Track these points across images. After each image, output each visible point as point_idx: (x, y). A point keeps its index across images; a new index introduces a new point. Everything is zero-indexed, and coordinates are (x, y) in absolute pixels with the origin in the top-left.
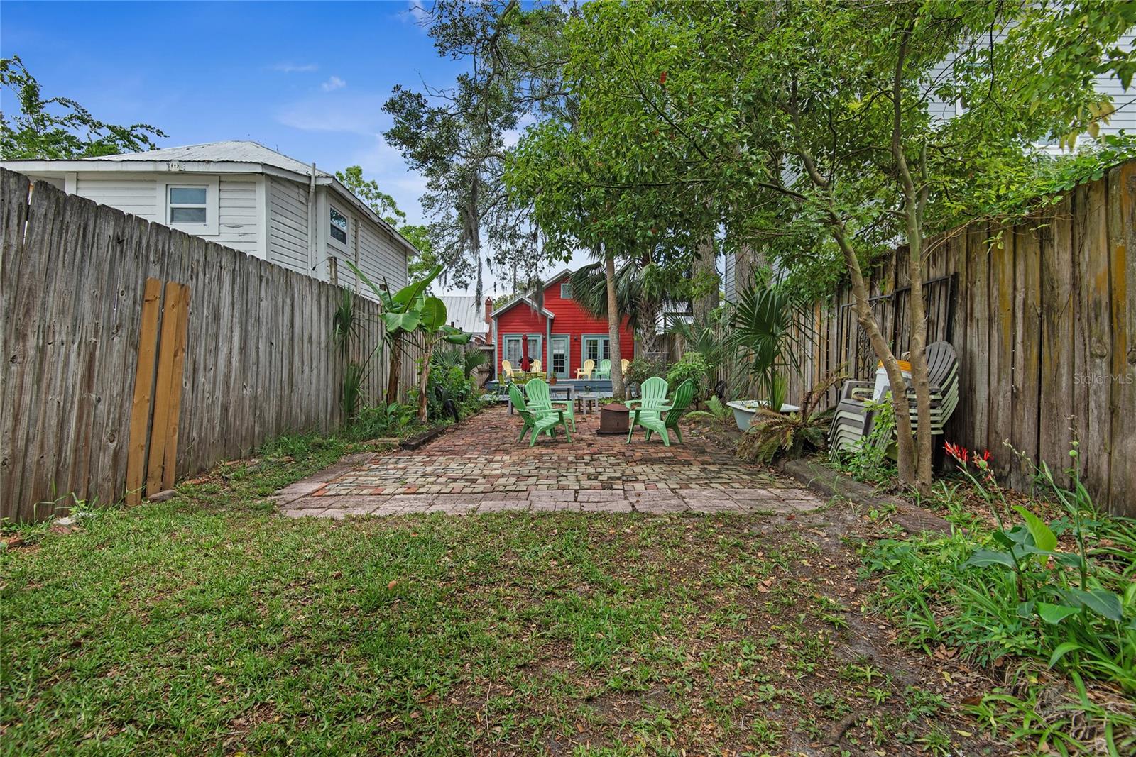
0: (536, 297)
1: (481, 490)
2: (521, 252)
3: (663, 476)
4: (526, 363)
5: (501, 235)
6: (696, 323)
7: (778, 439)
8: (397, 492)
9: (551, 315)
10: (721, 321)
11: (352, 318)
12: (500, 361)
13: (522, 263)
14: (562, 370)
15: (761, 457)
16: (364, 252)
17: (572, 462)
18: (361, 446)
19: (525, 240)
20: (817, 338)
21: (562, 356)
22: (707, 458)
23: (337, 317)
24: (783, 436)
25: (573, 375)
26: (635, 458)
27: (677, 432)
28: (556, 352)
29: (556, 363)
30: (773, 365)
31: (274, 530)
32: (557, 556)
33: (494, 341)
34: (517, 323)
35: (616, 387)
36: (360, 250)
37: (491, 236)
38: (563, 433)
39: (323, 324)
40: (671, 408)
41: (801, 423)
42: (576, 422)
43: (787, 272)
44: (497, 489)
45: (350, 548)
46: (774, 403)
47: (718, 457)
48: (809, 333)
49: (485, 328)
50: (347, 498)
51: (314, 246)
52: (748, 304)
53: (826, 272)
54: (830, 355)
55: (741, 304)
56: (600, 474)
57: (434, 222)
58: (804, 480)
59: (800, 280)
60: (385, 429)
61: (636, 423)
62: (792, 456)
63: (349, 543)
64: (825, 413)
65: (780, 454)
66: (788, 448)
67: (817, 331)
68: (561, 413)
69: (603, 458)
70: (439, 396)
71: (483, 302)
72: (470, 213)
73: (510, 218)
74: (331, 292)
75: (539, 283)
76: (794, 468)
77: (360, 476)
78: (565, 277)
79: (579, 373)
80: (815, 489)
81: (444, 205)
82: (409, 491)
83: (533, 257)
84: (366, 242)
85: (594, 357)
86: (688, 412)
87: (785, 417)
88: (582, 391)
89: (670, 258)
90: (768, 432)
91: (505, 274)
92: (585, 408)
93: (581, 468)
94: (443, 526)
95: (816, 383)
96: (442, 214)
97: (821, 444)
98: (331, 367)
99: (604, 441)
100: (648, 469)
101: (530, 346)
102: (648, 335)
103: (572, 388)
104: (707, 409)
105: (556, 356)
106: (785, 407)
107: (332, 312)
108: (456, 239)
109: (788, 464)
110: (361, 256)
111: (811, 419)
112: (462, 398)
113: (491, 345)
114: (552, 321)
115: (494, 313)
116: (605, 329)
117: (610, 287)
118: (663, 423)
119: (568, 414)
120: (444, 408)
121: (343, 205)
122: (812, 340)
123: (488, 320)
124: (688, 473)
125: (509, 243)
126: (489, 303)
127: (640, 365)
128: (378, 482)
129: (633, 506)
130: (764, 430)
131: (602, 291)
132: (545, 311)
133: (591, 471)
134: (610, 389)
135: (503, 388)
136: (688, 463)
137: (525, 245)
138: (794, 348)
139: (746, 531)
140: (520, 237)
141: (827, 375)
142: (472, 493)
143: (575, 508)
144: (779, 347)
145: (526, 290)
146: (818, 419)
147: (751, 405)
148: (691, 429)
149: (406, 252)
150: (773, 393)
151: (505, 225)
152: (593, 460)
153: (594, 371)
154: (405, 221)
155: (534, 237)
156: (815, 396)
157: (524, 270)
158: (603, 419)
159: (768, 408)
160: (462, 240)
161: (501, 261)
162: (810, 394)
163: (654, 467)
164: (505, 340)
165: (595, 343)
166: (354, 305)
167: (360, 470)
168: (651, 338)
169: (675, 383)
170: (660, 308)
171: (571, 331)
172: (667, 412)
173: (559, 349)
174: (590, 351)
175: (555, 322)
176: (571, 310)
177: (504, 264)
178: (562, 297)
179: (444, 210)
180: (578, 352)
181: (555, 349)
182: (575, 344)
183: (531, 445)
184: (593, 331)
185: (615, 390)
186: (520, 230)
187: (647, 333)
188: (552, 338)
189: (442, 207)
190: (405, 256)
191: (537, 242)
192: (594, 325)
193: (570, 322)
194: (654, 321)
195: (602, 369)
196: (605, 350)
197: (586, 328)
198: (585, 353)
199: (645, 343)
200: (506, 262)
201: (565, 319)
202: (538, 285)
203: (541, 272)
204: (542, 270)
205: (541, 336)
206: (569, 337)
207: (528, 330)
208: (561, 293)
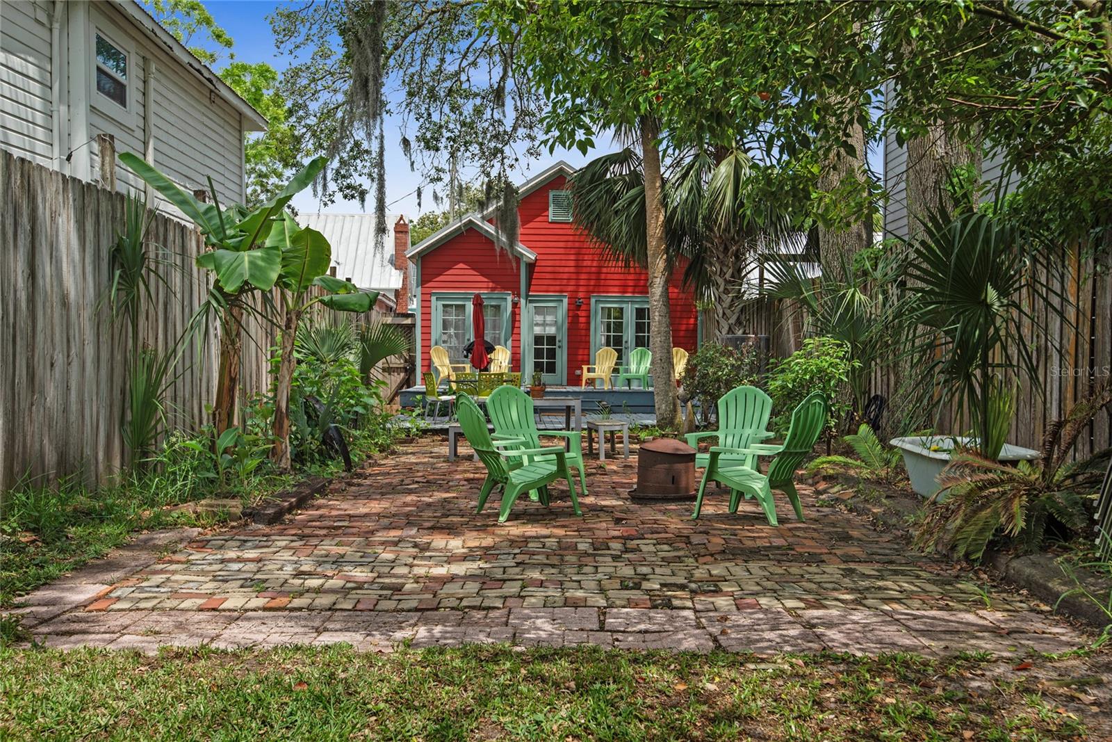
0: (503, 219)
1: (414, 604)
2: (471, 125)
3: (769, 584)
4: (479, 352)
5: (432, 90)
6: (826, 276)
7: (996, 514)
8: (249, 606)
9: (531, 256)
10: (878, 274)
11: (144, 258)
12: (427, 347)
13: (475, 148)
14: (551, 368)
15: (962, 550)
16: (160, 123)
17: (586, 554)
18: (168, 514)
19: (478, 101)
20: (1071, 313)
21: (552, 339)
22: (853, 550)
23: (117, 255)
24: (1006, 508)
25: (574, 380)
26: (712, 548)
27: (792, 496)
28: (538, 330)
29: (538, 353)
30: (985, 365)
31: (29, 672)
32: (579, 731)
33: (414, 305)
34: (461, 270)
35: (661, 406)
36: (153, 119)
37: (411, 94)
38: (564, 495)
39: (89, 269)
40: (781, 448)
41: (1040, 484)
42: (588, 475)
43: (1016, 176)
44: (445, 603)
45: (181, 708)
46: (986, 442)
47: (875, 548)
48: (1056, 301)
49: (394, 280)
50: (155, 616)
51: (63, 109)
52: (937, 242)
53: (1096, 182)
54: (1098, 347)
55: (923, 243)
56: (645, 577)
57: (296, 63)
58: (1049, 596)
59: (1043, 196)
60: (212, 481)
61: (709, 479)
62: (1023, 547)
63: (177, 698)
64: (1085, 466)
65: (1000, 543)
66: (1016, 531)
67: (1072, 299)
68: (560, 456)
69: (647, 547)
70: (312, 417)
71: (390, 224)
72: (366, 43)
73: (448, 57)
74: (105, 206)
75: (509, 189)
76: (1028, 571)
77: (174, 572)
78: (558, 178)
79: (586, 375)
80: (1071, 612)
81: (315, 28)
82: (274, 604)
83: (496, 137)
84: (165, 104)
85: (616, 342)
86: (812, 459)
87: (1009, 469)
88: (594, 411)
89: (793, 152)
90: (975, 499)
91: (438, 170)
92: (602, 447)
93: (607, 565)
94: (352, 671)
95: (1070, 405)
96: (312, 48)
97: (1080, 525)
98: (104, 355)
99: (649, 513)
100: (739, 571)
101: (488, 318)
102: (727, 299)
103: (576, 404)
104: (849, 451)
105: (538, 340)
106: (1009, 451)
107: (106, 246)
108: (340, 98)
109: (1015, 564)
110: (154, 131)
111: (1060, 474)
112: (357, 421)
113: (407, 316)
114: (531, 266)
115: (411, 251)
116: (642, 288)
117: (652, 202)
118: (765, 478)
119: (574, 456)
120: (324, 442)
121: (120, 27)
122: (1061, 314)
123: (397, 262)
124: (818, 578)
125: (446, 109)
126: (401, 229)
127: (711, 361)
128: (212, 585)
129: (715, 640)
130: (969, 496)
131: (634, 210)
132: (521, 248)
133: (628, 571)
134: (649, 409)
135: (433, 404)
136: (818, 560)
137: (478, 111)
138: (1026, 331)
139: (939, 691)
140: (468, 95)
141: (1092, 388)
142: (396, 610)
143: (603, 641)
144: (997, 330)
145: (482, 205)
146: (1073, 476)
147: (941, 446)
148: (818, 493)
149: (240, 123)
150: (985, 422)
151: (440, 70)
152: (627, 551)
153: (616, 371)
154: (232, 57)
155: (498, 95)
156: (1066, 432)
157: (478, 164)
158: (643, 469)
159: (977, 454)
160: (350, 100)
161: (430, 144)
162: (1060, 425)
163: (751, 565)
164: (436, 306)
165: (619, 313)
166: (147, 233)
167: (171, 562)
168: (733, 304)
169: (786, 400)
170: (753, 246)
171: (570, 288)
172: (773, 457)
173: (544, 324)
174: (609, 331)
175: (537, 269)
176: (570, 245)
177: (437, 150)
178: (551, 218)
179: (315, 38)
180: (583, 332)
181: (537, 325)
182: (578, 316)
183: (502, 519)
184: (616, 289)
185: (662, 411)
186: (468, 80)
187: (724, 297)
188: (531, 301)
189: (312, 32)
190: (240, 131)
191: (503, 105)
192: (616, 277)
193: (567, 270)
194: (740, 271)
195: (633, 367)
196: (640, 327)
197: (602, 282)
198: (598, 334)
199: (720, 315)
200: (441, 145)
201: (557, 263)
202: (506, 195)
203: (511, 166)
204: (513, 162)
205: (510, 298)
206: (566, 301)
207: (485, 285)
208: (551, 209)
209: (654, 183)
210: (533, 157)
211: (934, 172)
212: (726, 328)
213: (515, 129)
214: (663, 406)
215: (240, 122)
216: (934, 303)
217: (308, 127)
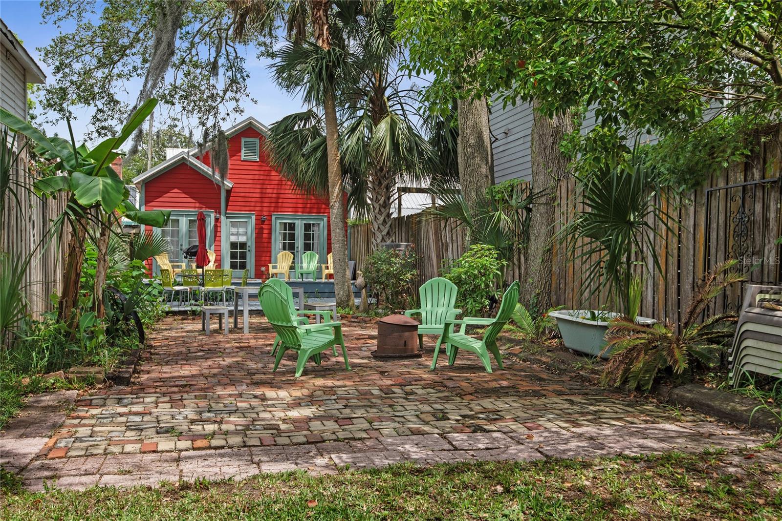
3: (532, 412)
4: (202, 255)
9: (229, 185)
10: (513, 202)
14: (243, 266)
20: (663, 229)
21: (243, 245)
22: (555, 387)
25: (260, 274)
26: (465, 390)
27: (495, 353)
28: (233, 239)
29: (233, 256)
34: (175, 194)
40: (494, 320)
44: (326, 437)
60: (75, 353)
65: (665, 378)
66: (681, 371)
67: (665, 221)
68: (337, 328)
69: (418, 390)
75: (222, 136)
78: (248, 129)
79: (271, 271)
82: (197, 445)
85: (291, 247)
87: (652, 330)
100: (501, 404)
102: (381, 218)
103: (300, 291)
105: (234, 245)
109: (677, 391)
111: (691, 334)
114: (229, 192)
116: (309, 209)
117: (332, 148)
118: (481, 341)
124: (556, 406)
128: (132, 433)
131: (319, 154)
135: (170, 292)
136: (539, 394)
142: (294, 444)
147: (583, 316)
152: (408, 394)
153: (292, 268)
158: (384, 336)
163: (506, 400)
165: (292, 227)
168: (385, 222)
171: (258, 209)
172: (488, 326)
173: (238, 234)
174: (285, 239)
175: (232, 194)
176: (257, 177)
177: (173, 104)
178: (243, 158)
179: (75, 15)
180: (266, 240)
181: (233, 234)
182: (262, 229)
183: (298, 375)
184: (290, 210)
185: (340, 296)
186: (197, 54)
187: (379, 216)
188: (228, 218)
189: (72, 9)
190: (24, 83)
191: (217, 74)
192: (289, 201)
193: (254, 195)
194: (389, 198)
195: (305, 265)
196: (307, 237)
197: (280, 205)
198: (277, 241)
199: (376, 229)
200: (176, 101)
201: (247, 190)
202: (219, 140)
203: (224, 119)
204: (226, 116)
205: (213, 215)
206: (254, 217)
207: (193, 205)
208: (243, 151)
209: (333, 135)
210: (238, 113)
211: (552, 136)
212: (380, 238)
213: (225, 92)
214: (341, 292)
215: (24, 76)
216: (595, 222)
217: (72, 82)
